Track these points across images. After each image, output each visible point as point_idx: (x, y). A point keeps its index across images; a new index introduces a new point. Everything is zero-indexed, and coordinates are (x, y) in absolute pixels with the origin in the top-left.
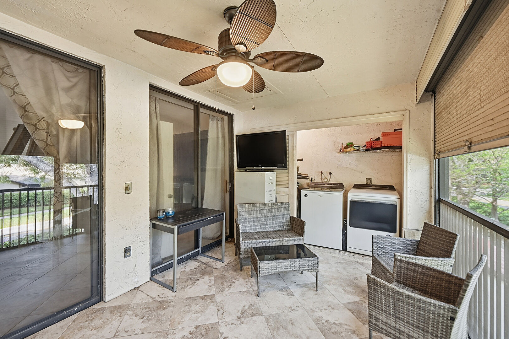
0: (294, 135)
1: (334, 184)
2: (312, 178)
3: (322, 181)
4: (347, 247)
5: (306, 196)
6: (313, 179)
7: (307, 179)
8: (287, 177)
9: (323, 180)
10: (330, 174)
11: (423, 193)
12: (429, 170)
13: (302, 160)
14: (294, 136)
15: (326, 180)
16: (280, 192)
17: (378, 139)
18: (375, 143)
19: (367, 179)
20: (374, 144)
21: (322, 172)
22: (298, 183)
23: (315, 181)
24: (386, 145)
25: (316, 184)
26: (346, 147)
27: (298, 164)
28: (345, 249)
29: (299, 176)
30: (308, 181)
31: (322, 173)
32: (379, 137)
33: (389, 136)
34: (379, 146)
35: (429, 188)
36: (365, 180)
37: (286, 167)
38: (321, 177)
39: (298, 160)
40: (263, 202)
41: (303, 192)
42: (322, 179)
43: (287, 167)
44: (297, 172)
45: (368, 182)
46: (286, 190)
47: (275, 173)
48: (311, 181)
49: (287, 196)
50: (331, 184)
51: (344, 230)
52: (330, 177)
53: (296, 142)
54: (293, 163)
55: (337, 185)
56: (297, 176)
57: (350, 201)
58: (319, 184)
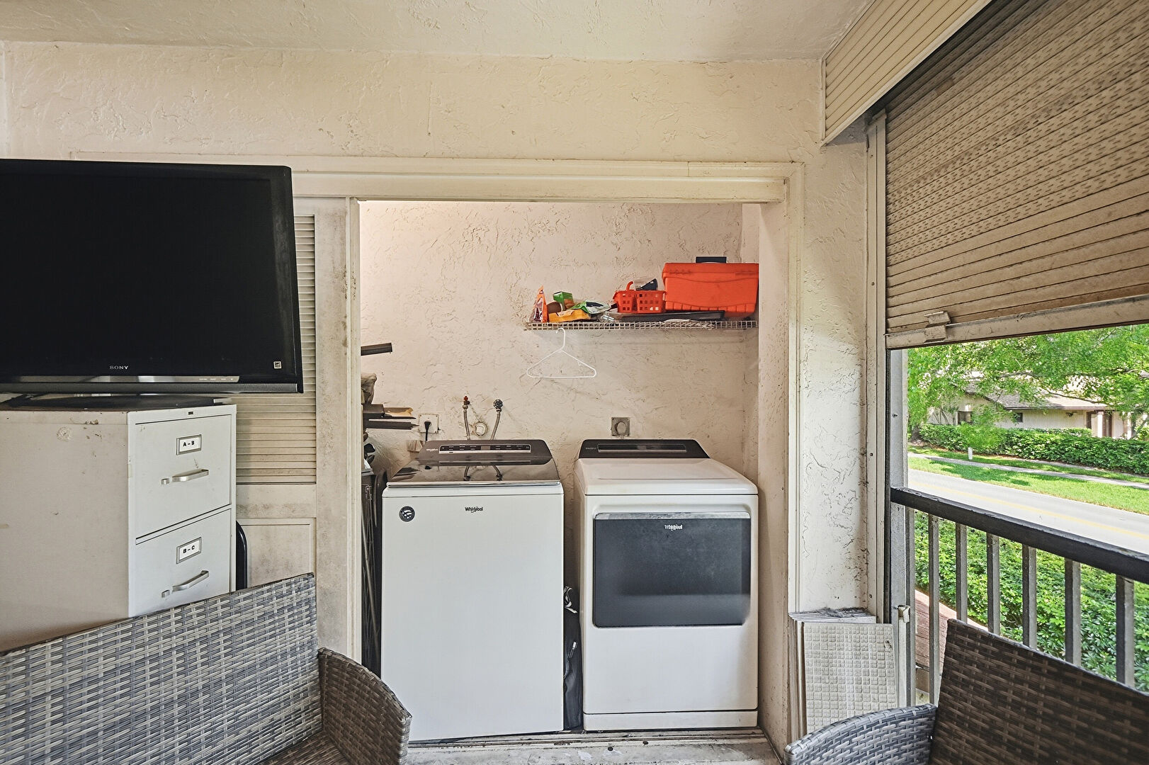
0: (343, 218)
1: (515, 444)
2: (427, 424)
3: (468, 433)
4: (583, 713)
5: (407, 514)
6: (433, 428)
7: (409, 426)
8: (306, 430)
9: (471, 429)
10: (499, 405)
11: (843, 473)
12: (857, 390)
13: (387, 348)
14: (344, 222)
15: (481, 430)
16: (266, 507)
17: (652, 286)
18: (646, 299)
19: (617, 422)
20: (641, 302)
21: (466, 398)
22: (368, 448)
23: (441, 437)
24: (678, 307)
25: (447, 448)
26: (555, 307)
27: (370, 365)
28: (574, 720)
29: (374, 416)
30: (413, 436)
31: (467, 402)
32: (655, 281)
33: (686, 276)
34: (657, 309)
35: (856, 454)
36: (609, 425)
37: (292, 377)
38: (465, 417)
39: (365, 351)
40: (118, 613)
41: (393, 499)
42: (467, 427)
43: (299, 380)
44: (367, 403)
45: (619, 431)
46: (303, 494)
47: (233, 409)
48: (427, 433)
49: (311, 528)
50: (503, 445)
51: (571, 641)
52: (499, 418)
53: (356, 255)
54: (340, 359)
55: (524, 448)
56: (366, 417)
57: (595, 521)
58: (457, 448)
